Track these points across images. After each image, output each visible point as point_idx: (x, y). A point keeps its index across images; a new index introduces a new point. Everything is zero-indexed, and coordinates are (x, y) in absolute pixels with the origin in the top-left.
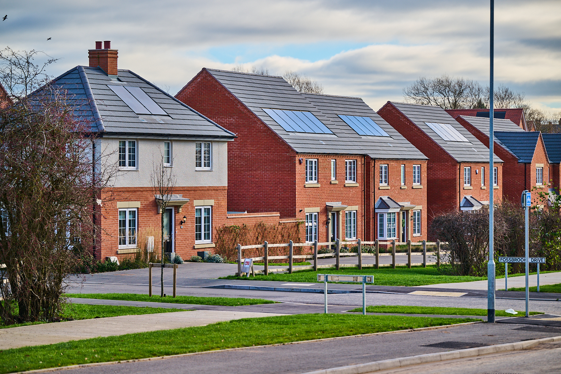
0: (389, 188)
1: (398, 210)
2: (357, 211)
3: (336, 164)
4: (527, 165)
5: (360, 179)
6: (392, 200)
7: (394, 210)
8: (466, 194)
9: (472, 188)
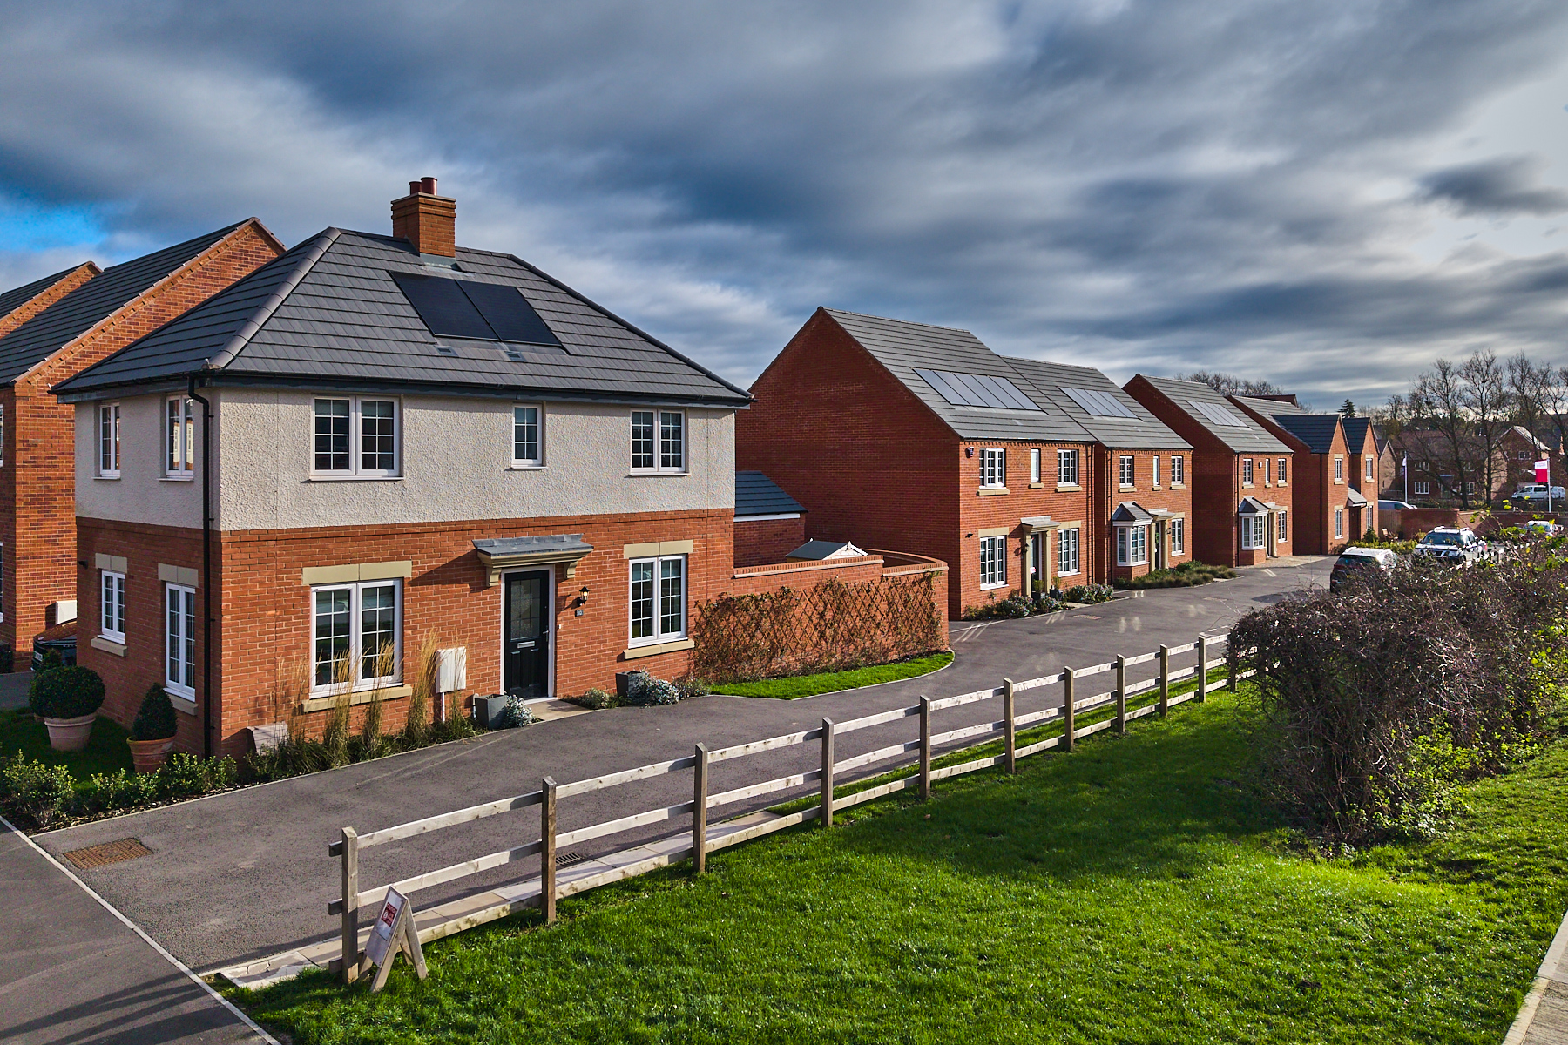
0: (1135, 490)
1: (1149, 522)
2: (1078, 529)
3: (1039, 456)
4: (1324, 456)
5: (1083, 480)
6: (1139, 507)
7: (1142, 523)
8: (1246, 495)
9: (1253, 486)
